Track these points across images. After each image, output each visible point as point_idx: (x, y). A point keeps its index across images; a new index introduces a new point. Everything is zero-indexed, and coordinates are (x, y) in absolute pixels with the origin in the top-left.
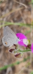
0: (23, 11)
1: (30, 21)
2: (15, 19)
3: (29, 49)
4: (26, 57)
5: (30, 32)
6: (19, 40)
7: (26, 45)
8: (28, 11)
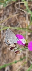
0: (18, 17)
1: (26, 26)
2: (12, 24)
3: (26, 48)
4: (22, 57)
5: (25, 35)
6: (18, 40)
7: (24, 44)
8: (23, 17)
